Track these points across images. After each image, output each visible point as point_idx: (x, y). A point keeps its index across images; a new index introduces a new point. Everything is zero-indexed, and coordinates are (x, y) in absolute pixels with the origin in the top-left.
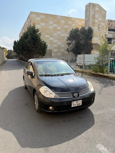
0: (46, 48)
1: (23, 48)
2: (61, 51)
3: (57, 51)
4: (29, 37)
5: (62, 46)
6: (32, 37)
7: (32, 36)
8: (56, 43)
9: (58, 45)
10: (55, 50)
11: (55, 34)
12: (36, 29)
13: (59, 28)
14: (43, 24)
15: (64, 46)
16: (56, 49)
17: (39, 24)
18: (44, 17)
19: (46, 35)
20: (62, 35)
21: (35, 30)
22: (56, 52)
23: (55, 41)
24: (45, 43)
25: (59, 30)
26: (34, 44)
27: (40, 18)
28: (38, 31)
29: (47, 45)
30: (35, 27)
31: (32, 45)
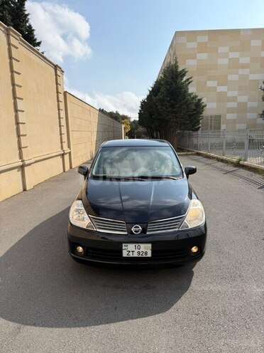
0: (201, 113)
1: (151, 116)
2: (248, 117)
3: (236, 118)
4: (163, 89)
5: (249, 104)
6: (168, 90)
7: (168, 86)
8: (234, 99)
9: (238, 103)
10: (230, 116)
11: (233, 77)
12: (180, 69)
13: (245, 60)
14: (203, 56)
15: (255, 104)
16: (233, 113)
17: (194, 57)
18: (205, 39)
19: (208, 82)
20: (252, 77)
21: (177, 71)
22: (234, 122)
23: (230, 94)
24: (200, 100)
25: (243, 66)
26: (172, 106)
27: (196, 43)
28: (184, 75)
29: (203, 104)
30: (176, 67)
31: (167, 108)
